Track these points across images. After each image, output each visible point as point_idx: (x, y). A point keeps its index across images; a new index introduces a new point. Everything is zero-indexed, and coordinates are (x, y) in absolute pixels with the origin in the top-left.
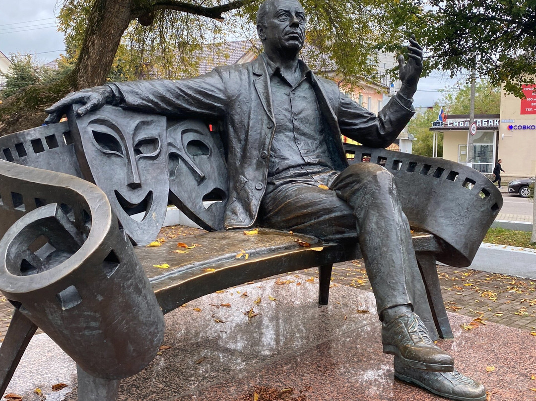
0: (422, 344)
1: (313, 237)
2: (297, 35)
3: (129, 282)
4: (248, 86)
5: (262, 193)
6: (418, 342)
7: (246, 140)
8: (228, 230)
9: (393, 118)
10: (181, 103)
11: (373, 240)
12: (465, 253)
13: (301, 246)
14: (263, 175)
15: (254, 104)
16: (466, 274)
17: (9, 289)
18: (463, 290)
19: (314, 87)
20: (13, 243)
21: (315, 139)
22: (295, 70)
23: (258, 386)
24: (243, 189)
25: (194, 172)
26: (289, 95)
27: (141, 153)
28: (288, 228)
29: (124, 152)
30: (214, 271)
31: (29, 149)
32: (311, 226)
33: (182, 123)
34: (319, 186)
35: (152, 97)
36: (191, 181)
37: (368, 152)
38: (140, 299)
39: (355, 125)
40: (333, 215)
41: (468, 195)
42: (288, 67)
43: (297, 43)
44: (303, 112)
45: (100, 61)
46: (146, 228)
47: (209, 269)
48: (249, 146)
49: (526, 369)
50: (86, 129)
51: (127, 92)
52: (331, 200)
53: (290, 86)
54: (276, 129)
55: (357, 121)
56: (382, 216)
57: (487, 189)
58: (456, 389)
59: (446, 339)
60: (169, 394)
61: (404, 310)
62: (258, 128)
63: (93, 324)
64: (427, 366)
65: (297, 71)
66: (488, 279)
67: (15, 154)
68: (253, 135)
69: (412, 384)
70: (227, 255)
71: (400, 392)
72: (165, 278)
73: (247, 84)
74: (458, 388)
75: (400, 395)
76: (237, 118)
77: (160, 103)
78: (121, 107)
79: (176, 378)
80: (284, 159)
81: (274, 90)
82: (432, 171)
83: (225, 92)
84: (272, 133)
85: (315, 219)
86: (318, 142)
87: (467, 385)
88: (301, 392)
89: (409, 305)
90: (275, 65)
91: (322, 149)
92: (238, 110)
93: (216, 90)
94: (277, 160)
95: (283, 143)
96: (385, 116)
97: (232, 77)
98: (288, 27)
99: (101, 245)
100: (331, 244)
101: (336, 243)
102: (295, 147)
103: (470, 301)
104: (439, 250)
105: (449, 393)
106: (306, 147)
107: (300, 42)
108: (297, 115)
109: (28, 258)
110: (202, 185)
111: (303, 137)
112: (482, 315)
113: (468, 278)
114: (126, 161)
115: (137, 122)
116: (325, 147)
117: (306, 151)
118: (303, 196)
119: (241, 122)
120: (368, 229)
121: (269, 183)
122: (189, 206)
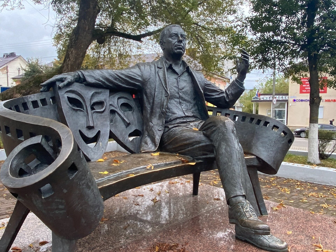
0: (252, 218)
1: (190, 157)
2: (181, 47)
3: (83, 182)
4: (154, 74)
5: (162, 132)
6: (249, 217)
7: (153, 103)
8: (143, 153)
9: (233, 92)
10: (117, 83)
11: (223, 159)
12: (274, 167)
13: (183, 162)
14: (162, 122)
15: (158, 83)
16: (273, 179)
17: (10, 186)
18: (271, 187)
19: (191, 75)
20: (15, 158)
21: (191, 103)
22: (180, 66)
23: (158, 242)
24: (151, 130)
25: (124, 120)
26: (177, 79)
27: (95, 109)
28: (176, 152)
29: (85, 108)
30: (134, 176)
31: (30, 106)
32: (189, 151)
33: (118, 93)
34: (194, 129)
35: (101, 79)
36: (122, 126)
37: (220, 111)
38: (90, 192)
39: (213, 96)
40: (201, 145)
41: (275, 134)
42: (177, 64)
43: (181, 51)
44: (185, 88)
45: (75, 62)
46: (96, 151)
47: (131, 175)
48: (155, 106)
49: (309, 233)
50: (64, 96)
51: (87, 76)
52: (200, 136)
53: (178, 74)
54: (170, 97)
55: (214, 94)
56: (228, 145)
57: (286, 131)
58: (271, 244)
59: (264, 215)
60: (107, 247)
61: (241, 198)
62: (160, 96)
63: (61, 207)
64: (255, 232)
65: (181, 66)
66: (285, 181)
67: (21, 108)
68: (157, 100)
69: (246, 241)
70: (142, 167)
71: (239, 246)
72: (106, 179)
73: (154, 73)
74: (272, 244)
75: (239, 248)
76: (148, 91)
77: (106, 82)
78: (84, 84)
79: (112, 238)
80: (174, 114)
81: (169, 76)
82: (255, 121)
83: (142, 76)
84: (167, 99)
85: (191, 147)
86: (192, 104)
87: (277, 242)
88: (183, 246)
89: (244, 196)
90: (169, 63)
91: (195, 109)
92: (149, 87)
93: (137, 76)
94: (170, 114)
95: (174, 105)
96: (229, 92)
97: (146, 69)
98: (177, 42)
99: (66, 160)
100: (200, 161)
101: (203, 160)
102: (180, 107)
103: (275, 194)
104: (259, 165)
105: (267, 247)
106: (186, 107)
107: (183, 51)
108: (181, 90)
109: (23, 168)
110: (128, 128)
111: (184, 102)
112: (282, 202)
113: (274, 181)
114: (86, 114)
115: (93, 92)
116: (196, 107)
117: (186, 109)
118: (184, 134)
119: (151, 93)
120: (220, 152)
121: (165, 127)
122: (121, 139)
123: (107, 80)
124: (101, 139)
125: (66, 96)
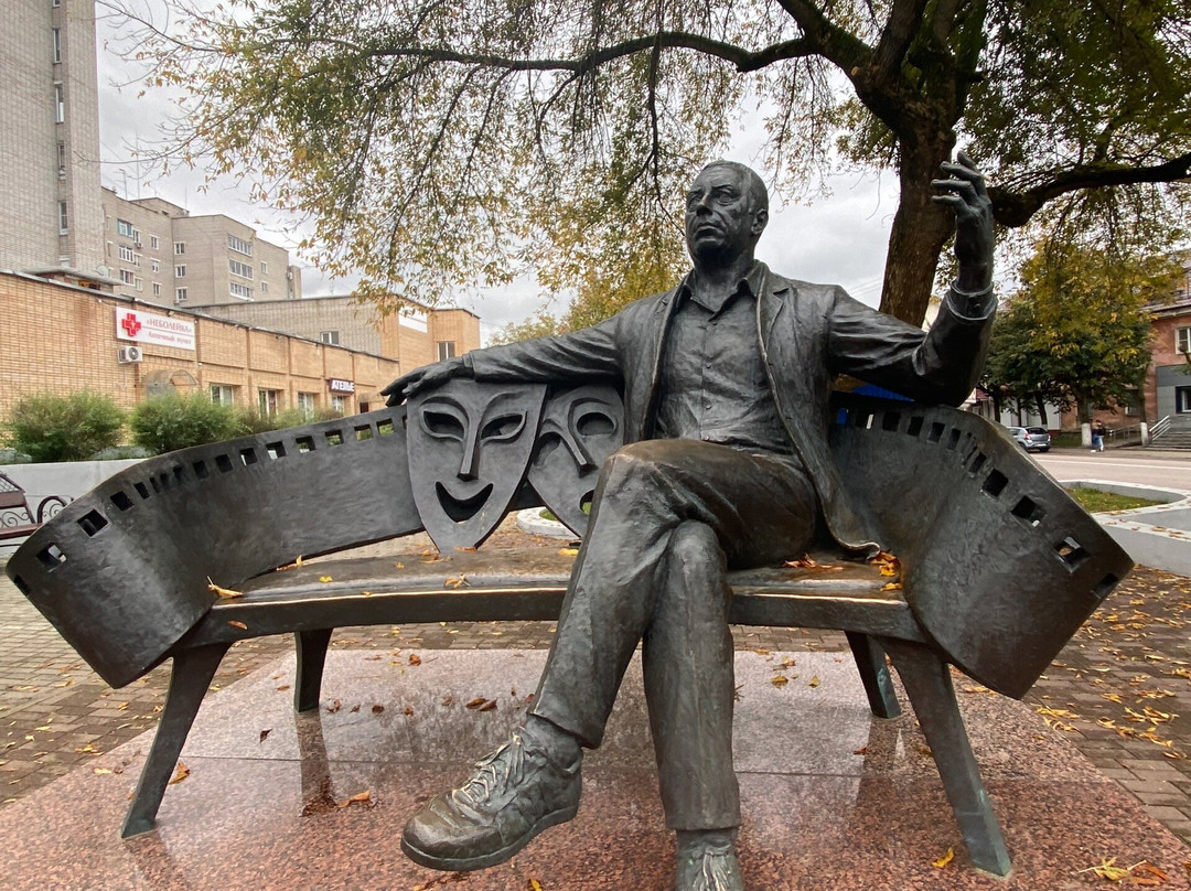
21: (745, 399)
26: (705, 329)
29: (466, 434)
30: (369, 595)
35: (515, 362)
39: (871, 362)
41: (987, 513)
43: (713, 239)
44: (724, 354)
46: (465, 532)
50: (417, 411)
51: (480, 361)
53: (711, 312)
55: (872, 356)
77: (528, 368)
81: (684, 324)
86: (751, 403)
91: (759, 416)
102: (697, 415)
106: (720, 413)
110: (587, 477)
111: (720, 398)
115: (494, 396)
116: (771, 411)
117: (712, 420)
123: (531, 362)
124: (487, 505)
125: (423, 409)
